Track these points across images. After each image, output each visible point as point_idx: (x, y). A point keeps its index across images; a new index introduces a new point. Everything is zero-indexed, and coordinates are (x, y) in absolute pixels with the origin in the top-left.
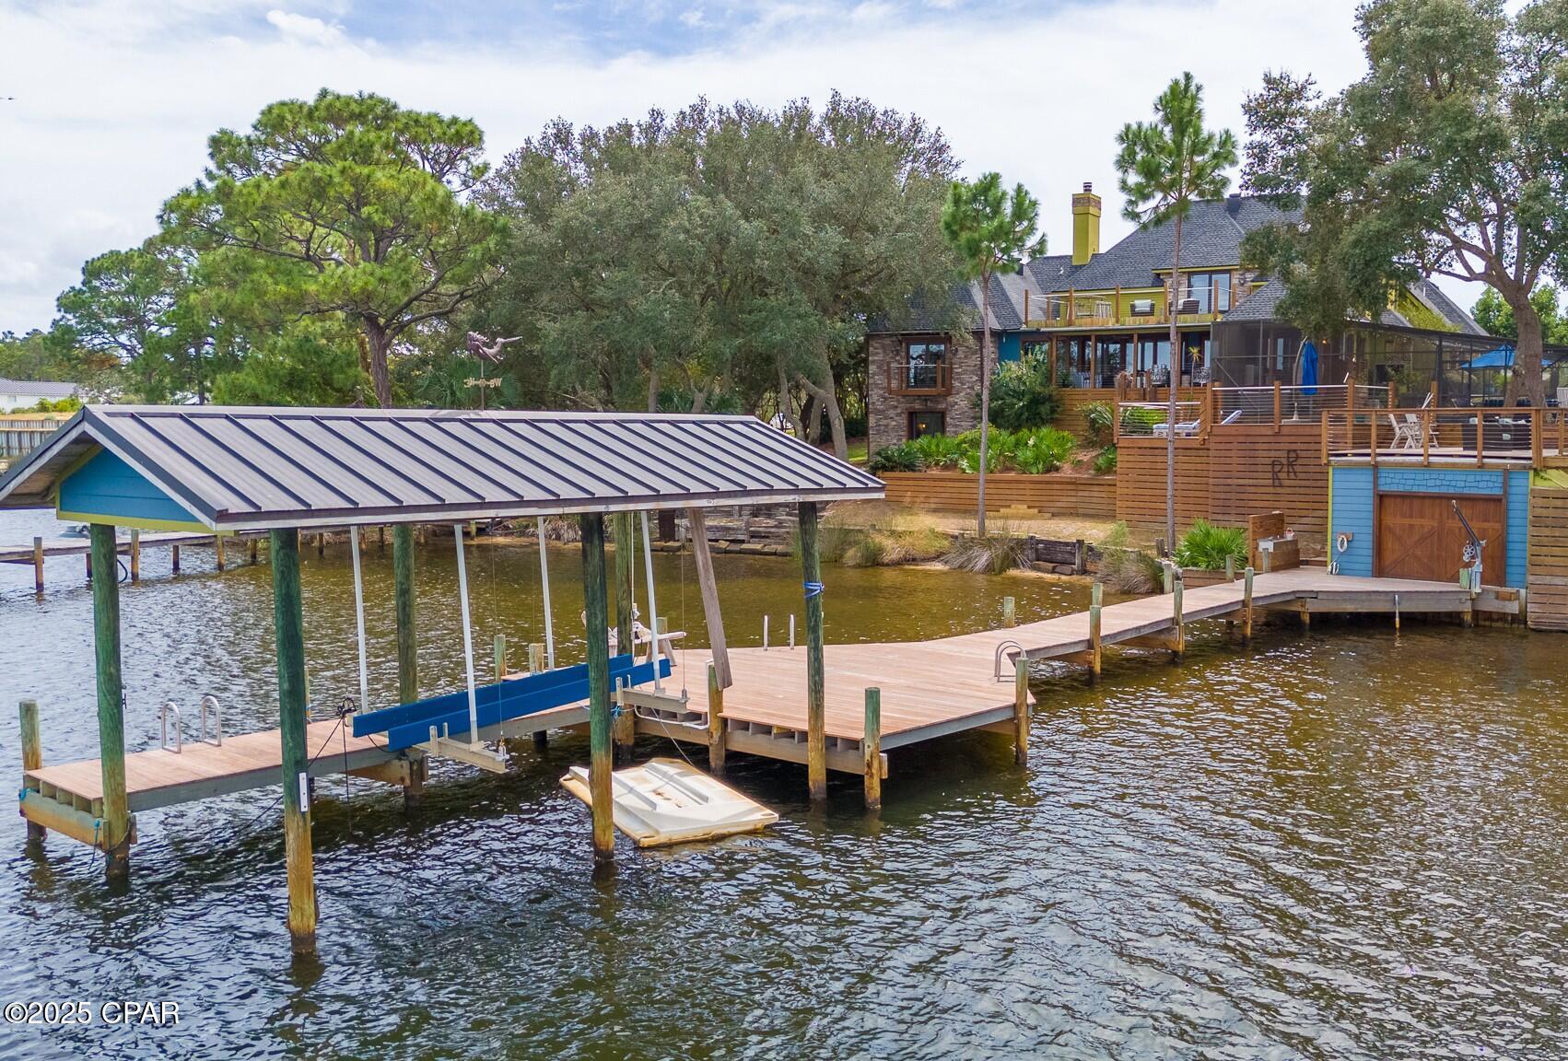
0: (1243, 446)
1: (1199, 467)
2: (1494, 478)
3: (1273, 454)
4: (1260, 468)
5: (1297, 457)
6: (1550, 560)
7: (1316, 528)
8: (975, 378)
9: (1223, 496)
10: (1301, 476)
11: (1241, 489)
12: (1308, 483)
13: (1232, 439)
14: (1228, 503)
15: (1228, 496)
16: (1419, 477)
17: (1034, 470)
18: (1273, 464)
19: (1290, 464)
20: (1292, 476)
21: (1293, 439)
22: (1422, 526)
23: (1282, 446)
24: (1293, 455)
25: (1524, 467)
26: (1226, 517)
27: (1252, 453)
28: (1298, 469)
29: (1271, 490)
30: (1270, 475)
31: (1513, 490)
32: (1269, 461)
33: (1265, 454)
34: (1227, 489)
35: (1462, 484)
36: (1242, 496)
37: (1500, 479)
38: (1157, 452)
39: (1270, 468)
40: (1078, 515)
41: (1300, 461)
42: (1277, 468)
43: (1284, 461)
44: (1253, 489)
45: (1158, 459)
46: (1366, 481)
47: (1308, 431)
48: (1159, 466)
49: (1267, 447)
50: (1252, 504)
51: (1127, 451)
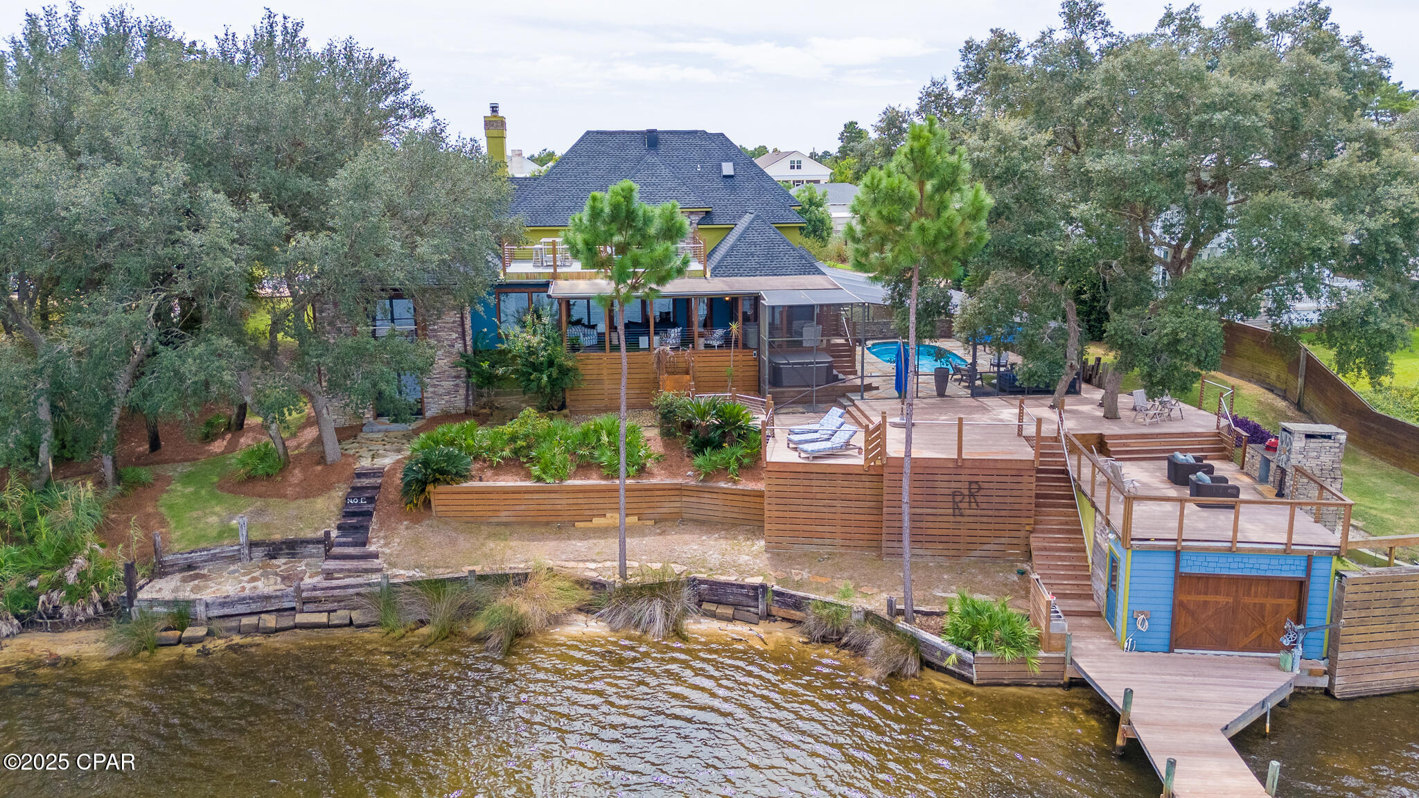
0: (921, 477)
1: (862, 491)
2: (1297, 562)
3: (953, 485)
4: (939, 498)
5: (980, 489)
7: (997, 554)
9: (898, 524)
10: (984, 506)
11: (918, 518)
12: (990, 513)
16: (1224, 560)
18: (954, 495)
19: (971, 495)
20: (974, 505)
21: (974, 472)
22: (1217, 603)
23: (963, 478)
24: (974, 486)
25: (1330, 553)
26: (901, 545)
27: (930, 484)
28: (979, 499)
29: (951, 519)
30: (951, 505)
31: (1313, 573)
32: (949, 491)
33: (945, 485)
35: (1266, 567)
36: (920, 525)
37: (1304, 563)
38: (812, 476)
39: (950, 498)
40: (684, 521)
41: (982, 492)
42: (958, 499)
43: (966, 492)
44: (932, 518)
45: (814, 483)
46: (1166, 563)
47: (992, 465)
48: (815, 489)
49: (946, 478)
50: (930, 532)
51: (778, 475)
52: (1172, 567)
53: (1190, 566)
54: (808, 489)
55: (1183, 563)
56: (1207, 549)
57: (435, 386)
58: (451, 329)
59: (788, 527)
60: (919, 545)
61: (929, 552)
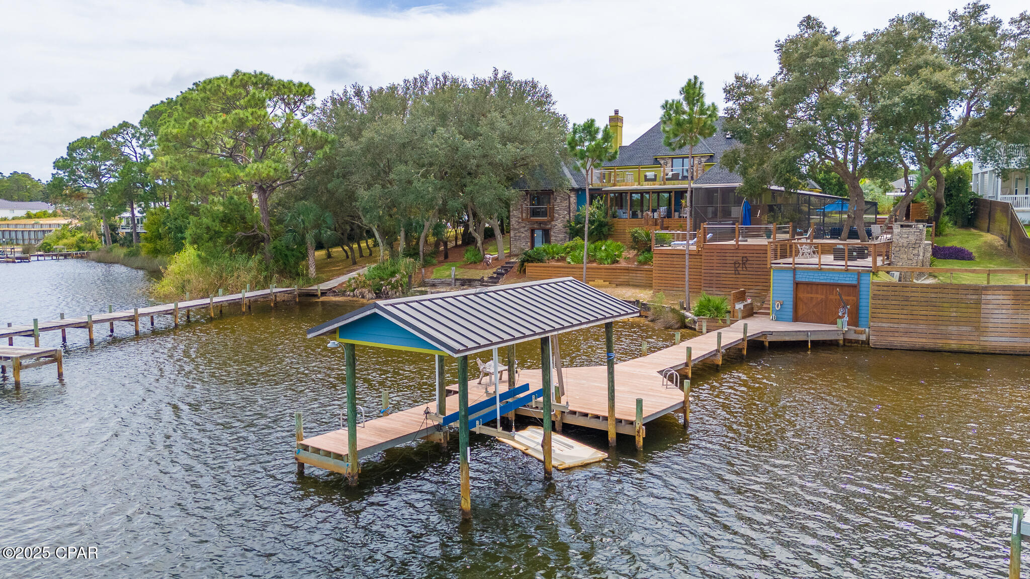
0: (719, 254)
1: (696, 264)
2: (853, 276)
3: (735, 258)
4: (728, 265)
5: (747, 260)
6: (880, 315)
7: (756, 295)
8: (566, 212)
9: (709, 278)
10: (750, 269)
11: (718, 275)
12: (752, 273)
13: (713, 251)
14: (712, 282)
15: (712, 278)
16: (816, 275)
17: (606, 263)
18: (735, 263)
19: (744, 264)
20: (744, 269)
21: (745, 251)
22: (817, 298)
23: (739, 255)
24: (745, 259)
25: (868, 271)
26: (711, 289)
27: (724, 258)
28: (747, 266)
29: (734, 276)
30: (733, 269)
31: (862, 282)
32: (733, 262)
33: (731, 258)
34: (711, 275)
35: (837, 278)
36: (719, 279)
37: (856, 277)
38: (674, 256)
39: (733, 265)
40: (629, 285)
41: (748, 262)
42: (737, 265)
43: (741, 262)
44: (725, 276)
45: (674, 259)
46: (789, 276)
47: (752, 248)
48: (675, 263)
49: (731, 255)
50: (724, 282)
51: (659, 255)
52: (792, 278)
53: (801, 278)
55: (797, 276)
56: (807, 269)
57: (556, 236)
58: (564, 210)
59: (663, 281)
60: (718, 289)
61: (723, 293)
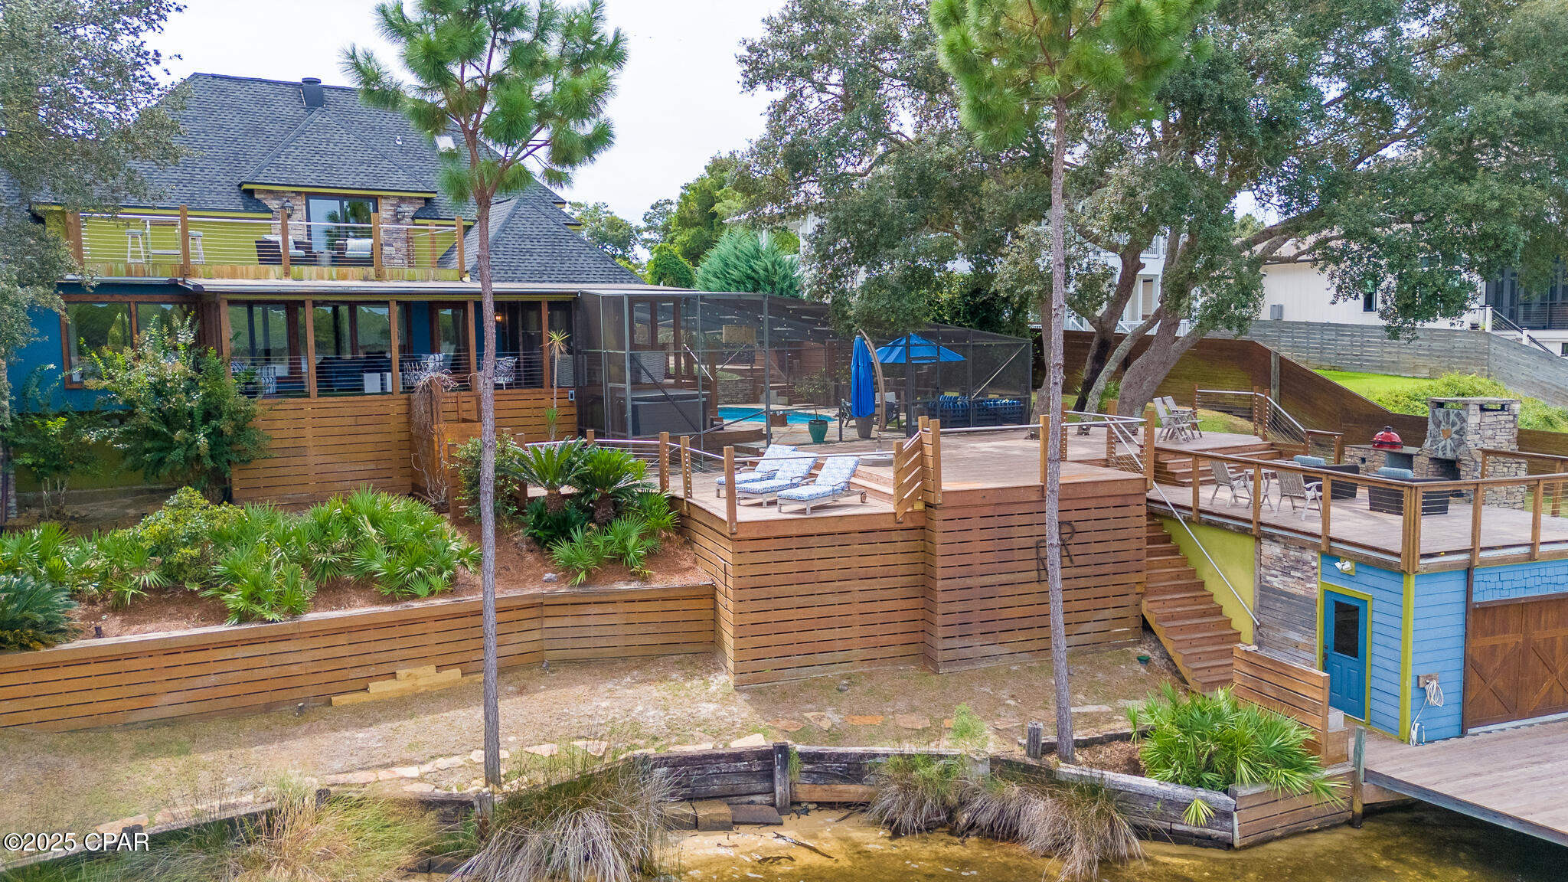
0: (991, 522)
3: (1036, 530)
4: (1019, 555)
5: (1074, 532)
7: (1098, 637)
9: (960, 607)
10: (1082, 560)
11: (987, 592)
12: (1089, 571)
13: (972, 512)
14: (968, 618)
15: (968, 606)
17: (421, 589)
18: (1038, 547)
19: (1063, 545)
20: (1066, 561)
21: (1066, 505)
22: (1506, 645)
24: (1065, 529)
26: (966, 642)
27: (1004, 533)
28: (1073, 550)
29: (1036, 587)
30: (1035, 564)
32: (1031, 542)
33: (1026, 531)
34: (966, 594)
36: (990, 603)
38: (812, 541)
39: (1032, 554)
40: (550, 664)
41: (1077, 538)
42: (1044, 553)
44: (1008, 590)
45: (816, 553)
46: (1454, 587)
47: (1090, 492)
49: (1026, 519)
50: (1006, 614)
52: (1461, 597)
53: (1483, 591)
54: (806, 566)
55: (1475, 587)
56: (1503, 560)
59: (774, 639)
60: (991, 639)
61: (1006, 649)
